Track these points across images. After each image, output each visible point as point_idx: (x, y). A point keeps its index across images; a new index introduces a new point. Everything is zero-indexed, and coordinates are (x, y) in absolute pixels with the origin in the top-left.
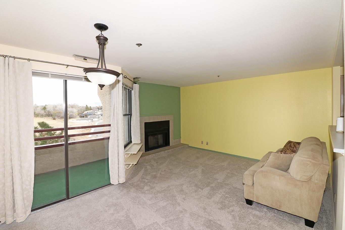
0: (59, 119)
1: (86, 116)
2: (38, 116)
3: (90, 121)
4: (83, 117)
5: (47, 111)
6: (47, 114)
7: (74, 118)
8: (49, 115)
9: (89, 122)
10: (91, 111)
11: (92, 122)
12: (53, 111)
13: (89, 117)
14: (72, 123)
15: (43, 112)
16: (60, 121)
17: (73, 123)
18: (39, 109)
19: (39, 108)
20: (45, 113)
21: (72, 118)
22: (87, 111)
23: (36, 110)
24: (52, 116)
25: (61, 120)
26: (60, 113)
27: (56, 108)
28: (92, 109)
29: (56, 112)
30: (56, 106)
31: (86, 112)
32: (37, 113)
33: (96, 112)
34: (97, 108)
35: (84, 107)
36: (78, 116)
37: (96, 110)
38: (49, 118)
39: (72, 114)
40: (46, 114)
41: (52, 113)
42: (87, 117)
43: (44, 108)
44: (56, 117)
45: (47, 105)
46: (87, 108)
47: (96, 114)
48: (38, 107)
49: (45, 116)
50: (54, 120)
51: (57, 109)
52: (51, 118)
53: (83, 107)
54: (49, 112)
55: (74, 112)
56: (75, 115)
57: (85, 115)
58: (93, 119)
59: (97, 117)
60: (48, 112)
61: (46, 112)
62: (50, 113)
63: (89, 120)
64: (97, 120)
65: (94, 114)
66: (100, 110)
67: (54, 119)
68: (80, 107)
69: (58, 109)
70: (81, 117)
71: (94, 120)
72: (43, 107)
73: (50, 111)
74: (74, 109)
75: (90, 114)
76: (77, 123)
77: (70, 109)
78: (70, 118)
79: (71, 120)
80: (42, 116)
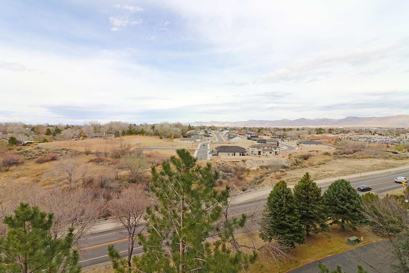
0: (165, 139)
2: (148, 135)
3: (193, 141)
4: (187, 137)
6: (156, 133)
7: (178, 138)
8: (157, 134)
9: (192, 143)
10: (194, 131)
11: (195, 143)
12: (160, 130)
13: (192, 137)
14: (177, 142)
15: (152, 131)
18: (149, 128)
19: (149, 127)
20: (154, 132)
22: (189, 130)
24: (159, 135)
25: (167, 139)
26: (165, 132)
28: (194, 128)
29: (163, 131)
30: (163, 125)
31: (189, 132)
32: (147, 132)
33: (198, 132)
34: (199, 128)
35: (187, 126)
36: (182, 136)
37: (198, 130)
38: (156, 137)
39: (176, 133)
40: (154, 133)
41: (159, 132)
42: (190, 137)
43: (153, 127)
44: (163, 137)
45: (155, 124)
46: (190, 128)
47: (199, 134)
48: (148, 126)
49: (154, 135)
50: (161, 139)
52: (159, 137)
53: (186, 126)
54: (157, 131)
55: (178, 132)
56: (180, 135)
57: (189, 135)
59: (200, 137)
61: (155, 131)
62: (158, 133)
64: (200, 141)
65: (197, 134)
66: (202, 130)
67: (161, 138)
68: (183, 126)
69: (164, 129)
70: (184, 137)
71: (197, 140)
72: (152, 126)
74: (178, 128)
75: (193, 135)
76: (181, 143)
77: (175, 129)
78: (175, 138)
79: (175, 140)
80: (151, 135)
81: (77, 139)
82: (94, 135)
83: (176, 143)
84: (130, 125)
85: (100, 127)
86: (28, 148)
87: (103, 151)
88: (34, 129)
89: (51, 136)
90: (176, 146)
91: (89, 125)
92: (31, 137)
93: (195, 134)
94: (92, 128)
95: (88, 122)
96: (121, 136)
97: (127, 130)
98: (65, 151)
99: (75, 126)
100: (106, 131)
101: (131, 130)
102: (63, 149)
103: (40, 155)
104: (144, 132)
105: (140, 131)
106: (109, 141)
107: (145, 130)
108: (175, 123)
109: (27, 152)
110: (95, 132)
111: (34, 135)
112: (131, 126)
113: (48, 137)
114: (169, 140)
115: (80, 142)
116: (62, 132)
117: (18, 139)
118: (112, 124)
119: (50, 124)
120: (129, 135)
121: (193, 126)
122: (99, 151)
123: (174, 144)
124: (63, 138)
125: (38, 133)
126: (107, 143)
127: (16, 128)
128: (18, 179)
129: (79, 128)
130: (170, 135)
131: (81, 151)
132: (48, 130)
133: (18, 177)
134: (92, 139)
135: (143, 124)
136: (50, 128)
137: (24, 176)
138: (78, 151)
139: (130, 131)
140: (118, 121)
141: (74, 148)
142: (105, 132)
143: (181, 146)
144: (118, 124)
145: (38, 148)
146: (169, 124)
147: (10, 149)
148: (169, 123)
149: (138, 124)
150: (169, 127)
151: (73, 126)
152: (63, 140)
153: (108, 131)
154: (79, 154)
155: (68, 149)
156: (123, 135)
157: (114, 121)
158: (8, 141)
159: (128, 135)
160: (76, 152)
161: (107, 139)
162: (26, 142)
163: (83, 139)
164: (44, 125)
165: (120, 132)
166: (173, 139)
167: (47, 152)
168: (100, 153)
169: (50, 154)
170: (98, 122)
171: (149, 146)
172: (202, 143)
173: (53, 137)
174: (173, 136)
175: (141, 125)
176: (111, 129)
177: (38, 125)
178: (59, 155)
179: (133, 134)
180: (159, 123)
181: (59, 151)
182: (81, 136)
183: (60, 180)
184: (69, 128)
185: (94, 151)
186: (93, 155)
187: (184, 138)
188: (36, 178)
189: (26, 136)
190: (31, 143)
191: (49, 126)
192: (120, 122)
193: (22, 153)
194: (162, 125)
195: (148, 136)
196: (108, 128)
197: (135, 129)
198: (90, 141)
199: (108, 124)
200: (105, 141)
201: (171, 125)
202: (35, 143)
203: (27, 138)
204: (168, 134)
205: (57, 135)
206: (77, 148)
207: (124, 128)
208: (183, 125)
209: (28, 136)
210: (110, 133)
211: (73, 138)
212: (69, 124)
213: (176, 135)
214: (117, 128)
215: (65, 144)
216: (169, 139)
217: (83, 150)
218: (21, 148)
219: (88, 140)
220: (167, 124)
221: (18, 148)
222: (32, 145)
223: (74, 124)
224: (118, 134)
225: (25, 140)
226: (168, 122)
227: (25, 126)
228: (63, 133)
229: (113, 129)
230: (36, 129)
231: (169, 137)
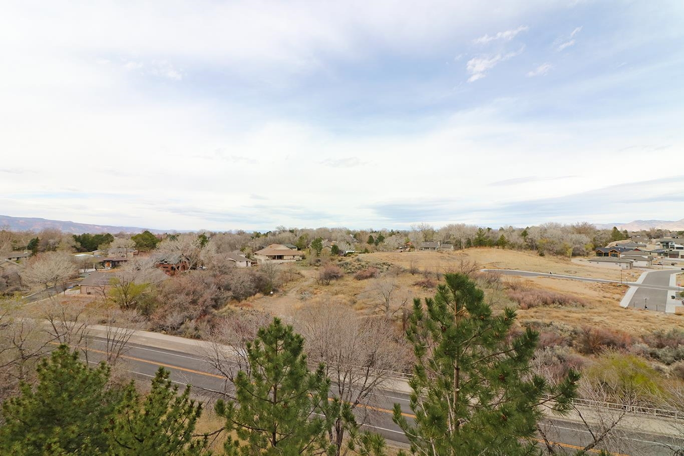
0: (551, 256)
1: (614, 253)
2: (513, 247)
3: (624, 265)
4: (606, 254)
5: (529, 239)
6: (530, 244)
7: (584, 255)
8: (533, 246)
9: (621, 268)
10: (628, 241)
11: (631, 268)
12: (539, 238)
13: (621, 256)
14: (579, 265)
15: (521, 241)
16: (553, 259)
17: (580, 267)
18: (515, 236)
19: (515, 234)
20: (526, 243)
21: (579, 255)
22: (615, 240)
23: (510, 236)
24: (537, 248)
25: (555, 257)
26: (552, 243)
27: (545, 235)
28: (630, 236)
29: (545, 241)
30: (546, 230)
32: (512, 242)
33: (641, 243)
34: (644, 234)
35: (608, 231)
36: (594, 253)
37: (643, 241)
38: (532, 251)
39: (578, 246)
40: (527, 245)
41: (538, 244)
42: (616, 256)
43: (524, 233)
44: (545, 252)
45: (529, 227)
46: (617, 235)
47: (644, 249)
48: (514, 231)
49: (526, 249)
50: (542, 258)
51: (547, 235)
52: (536, 251)
53: (605, 232)
54: (532, 240)
55: (584, 243)
56: (587, 249)
57: (612, 251)
58: (633, 260)
59: (646, 257)
60: (530, 241)
61: (527, 240)
62: (534, 244)
63: (622, 264)
64: (645, 266)
65: (637, 250)
66: (654, 240)
67: (542, 255)
68: (599, 231)
69: (550, 236)
70: (599, 254)
71: (635, 264)
72: (523, 231)
73: (535, 239)
74: (583, 236)
75: (625, 250)
76: (590, 267)
77: (576, 236)
78: (574, 255)
79: (576, 260)
80: (520, 248)
81: (402, 250)
82: (424, 245)
83: (577, 267)
84: (480, 229)
85: (433, 234)
86: (348, 260)
87: (433, 270)
88: (357, 236)
89: (373, 245)
90: (576, 273)
91: (418, 230)
92: (352, 245)
93: (632, 249)
94: (421, 235)
95: (416, 226)
96: (465, 248)
97: (474, 238)
98: (387, 267)
99: (402, 232)
100: (442, 239)
101: (481, 238)
102: (384, 264)
103: (360, 269)
104: (506, 243)
105: (497, 239)
106: (446, 255)
107: (507, 239)
108: (575, 225)
109: (347, 264)
110: (426, 241)
111: (356, 243)
112: (480, 232)
113: (369, 247)
114: (560, 259)
115: (406, 255)
116: (385, 240)
117: (340, 248)
118: (451, 228)
119: (374, 230)
120: (479, 247)
121: (626, 232)
122: (429, 270)
123: (569, 267)
124: (386, 249)
125: (361, 241)
126: (442, 258)
128: (336, 296)
129: (406, 234)
130: (562, 250)
131: (406, 268)
132: (371, 237)
133: (336, 294)
134: (421, 252)
135: (504, 229)
136: (373, 235)
137: (342, 293)
138: (401, 268)
139: (480, 241)
140: (460, 223)
141: (397, 263)
142: (440, 241)
143: (589, 273)
144: (459, 228)
145: (358, 260)
146: (563, 228)
147: (332, 260)
148: (563, 225)
149: (496, 227)
150: (560, 232)
151: (398, 232)
152: (386, 251)
153: (444, 240)
154: (403, 271)
155: (390, 264)
156: (469, 247)
157: (454, 223)
158: (330, 250)
159: (476, 247)
160: (399, 268)
161: (441, 253)
162: (347, 252)
163: (409, 251)
165: (464, 241)
166: (569, 257)
167: (367, 265)
168: (430, 273)
169: (370, 268)
170: (431, 226)
171: (515, 269)
172: (651, 271)
173: (375, 247)
174: (571, 250)
175: (502, 229)
176: (448, 236)
178: (379, 270)
179: (486, 246)
180: (537, 225)
181: (379, 266)
182: (408, 246)
183: (376, 306)
184: (394, 234)
185: (421, 269)
186: (421, 276)
187: (598, 257)
188: (353, 297)
189: (348, 244)
190: (352, 253)
191: (373, 232)
192: (464, 225)
193: (343, 265)
194: (543, 231)
195: (515, 250)
196: (444, 235)
197: (489, 237)
198: (418, 254)
199: (445, 229)
200: (439, 254)
201: (565, 230)
202: (355, 254)
203: (349, 247)
204: (558, 248)
205: (380, 244)
206: (401, 262)
207: (470, 235)
208: (598, 228)
209: (350, 244)
210: (447, 243)
211: (398, 248)
212: (394, 230)
213: (578, 249)
214: (457, 235)
215: (387, 256)
216: (559, 257)
217: (408, 267)
218: (342, 258)
219: (415, 253)
220: (556, 227)
221: (340, 258)
222: (353, 256)
223: (400, 229)
224: (460, 245)
225: (347, 250)
226: (559, 222)
227: (349, 232)
228: (387, 241)
229: (452, 237)
230: (358, 236)
231: (561, 253)
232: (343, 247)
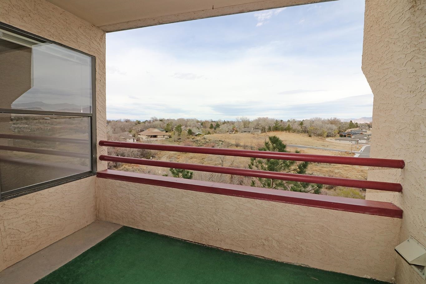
0: (315, 137)
1: (349, 135)
2: (295, 131)
3: (354, 142)
4: (345, 136)
5: (304, 127)
6: (304, 130)
7: (333, 136)
8: (305, 131)
9: (352, 144)
10: (358, 129)
11: (357, 144)
12: (309, 126)
13: (353, 137)
14: (330, 142)
15: (299, 128)
16: (316, 139)
17: (330, 143)
18: (296, 125)
20: (302, 129)
21: (330, 136)
22: (351, 128)
23: (293, 125)
24: (308, 132)
25: (317, 137)
26: (316, 129)
27: (313, 124)
28: (358, 126)
29: (312, 128)
30: (313, 122)
31: (349, 130)
32: (294, 128)
33: (364, 130)
34: (366, 125)
35: (348, 122)
36: (338, 135)
37: (365, 129)
38: (305, 134)
39: (330, 131)
40: (302, 130)
41: (308, 130)
42: (350, 137)
43: (301, 123)
44: (312, 134)
45: (304, 120)
46: (352, 125)
47: (365, 133)
48: (295, 122)
49: (301, 132)
50: (310, 137)
51: (314, 124)
52: (307, 134)
53: (346, 123)
55: (334, 129)
56: (335, 133)
57: (348, 135)
58: (359, 140)
59: (366, 138)
60: (304, 128)
63: (353, 142)
64: (365, 143)
65: (361, 134)
67: (310, 136)
68: (342, 123)
69: (315, 125)
70: (341, 136)
71: (360, 141)
73: (307, 127)
74: (334, 125)
75: (355, 134)
76: (336, 143)
77: (329, 126)
78: (328, 136)
79: (328, 139)
80: (298, 132)
81: (230, 133)
82: (243, 130)
83: (328, 143)
85: (249, 123)
86: (198, 138)
87: (249, 144)
88: (203, 124)
89: (213, 129)
90: (328, 146)
91: (240, 121)
92: (200, 130)
93: (359, 133)
94: (242, 124)
95: (239, 118)
96: (268, 132)
97: (273, 126)
98: (221, 142)
99: (230, 122)
100: (254, 126)
101: (277, 126)
102: (220, 141)
103: (205, 144)
104: (291, 129)
105: (286, 127)
106: (256, 136)
107: (291, 126)
108: (330, 119)
109: (197, 141)
110: (245, 127)
111: (202, 128)
112: (277, 122)
113: (211, 131)
114: (320, 138)
115: (233, 136)
116: (220, 126)
117: (193, 131)
118: (259, 120)
119: (213, 120)
121: (357, 123)
122: (246, 145)
123: (326, 143)
124: (221, 132)
125: (205, 127)
126: (254, 138)
127: (192, 122)
128: (192, 160)
129: (233, 123)
130: (321, 133)
131: (233, 144)
132: (212, 125)
133: (191, 158)
134: (242, 134)
135: (290, 121)
136: (213, 123)
137: (195, 158)
138: (230, 143)
139: (276, 128)
140: (265, 117)
141: (227, 140)
142: (253, 127)
143: (335, 146)
144: (265, 120)
145: (204, 138)
146: (323, 121)
147: (188, 138)
148: (323, 119)
149: (285, 120)
150: (321, 123)
151: (228, 122)
152: (220, 133)
153: (255, 127)
154: (231, 145)
155: (223, 141)
156: (269, 131)
157: (262, 117)
158: (187, 132)
159: (274, 131)
160: (229, 143)
161: (254, 134)
162: (197, 133)
163: (235, 133)
164: (209, 121)
165: (267, 127)
166: (325, 137)
167: (210, 142)
168: (247, 146)
169: (211, 143)
170: (248, 118)
171: (295, 144)
172: (368, 145)
173: (214, 130)
174: (326, 134)
175: (289, 121)
176: (258, 125)
177: (205, 121)
178: (217, 145)
179: (279, 131)
180: (309, 119)
181: (217, 142)
182: (234, 130)
184: (226, 123)
185: (242, 144)
186: (242, 148)
187: (341, 138)
188: (201, 160)
189: (198, 129)
190: (200, 134)
191: (212, 122)
192: (267, 118)
193: (195, 142)
194: (312, 122)
195: (295, 133)
196: (255, 124)
197: (281, 125)
198: (240, 135)
199: (256, 120)
200: (252, 135)
201: (324, 122)
202: (202, 135)
204: (319, 132)
205: (217, 129)
206: (230, 140)
207: (271, 124)
208: (342, 121)
209: (199, 129)
210: (257, 129)
211: (228, 132)
212: (226, 121)
213: (330, 133)
214: (263, 124)
215: (221, 136)
216: (320, 137)
217: (234, 143)
219: (238, 134)
220: (319, 120)
221: (193, 137)
222: (201, 136)
223: (229, 120)
224: (265, 130)
226: (321, 117)
227: (198, 122)
228: (222, 127)
229: (260, 125)
230: (204, 124)
231: (320, 135)
232: (194, 130)
